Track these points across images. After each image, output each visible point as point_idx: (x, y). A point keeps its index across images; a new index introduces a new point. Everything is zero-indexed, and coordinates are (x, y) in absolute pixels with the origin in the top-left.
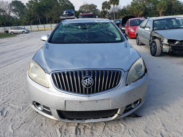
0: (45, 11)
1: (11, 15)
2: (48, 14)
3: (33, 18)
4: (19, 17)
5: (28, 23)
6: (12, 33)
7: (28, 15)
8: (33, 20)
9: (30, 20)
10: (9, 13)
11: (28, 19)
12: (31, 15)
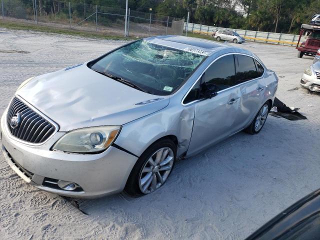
0: (296, 8)
1: (236, 9)
2: (298, 14)
3: (266, 19)
4: (247, 14)
5: (254, 27)
6: (218, 39)
7: (260, 12)
8: (265, 22)
9: (260, 23)
10: (234, 6)
11: (258, 20)
12: (266, 14)
